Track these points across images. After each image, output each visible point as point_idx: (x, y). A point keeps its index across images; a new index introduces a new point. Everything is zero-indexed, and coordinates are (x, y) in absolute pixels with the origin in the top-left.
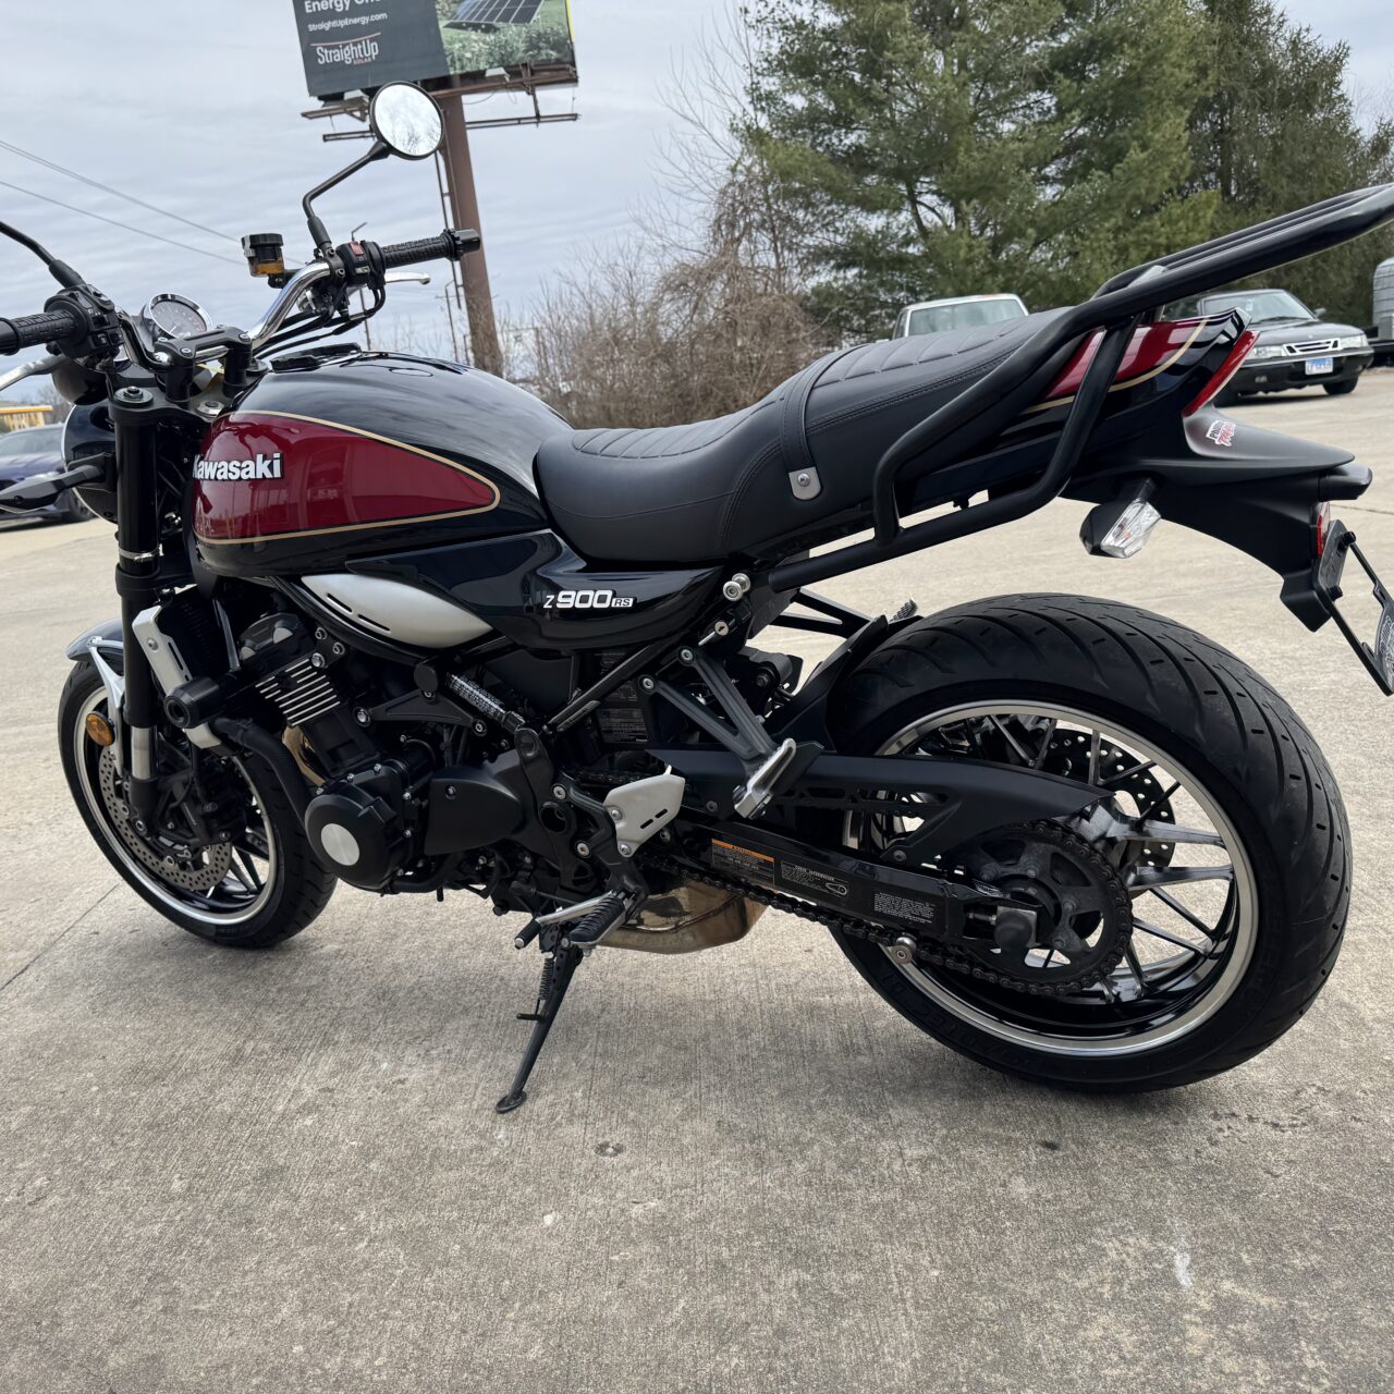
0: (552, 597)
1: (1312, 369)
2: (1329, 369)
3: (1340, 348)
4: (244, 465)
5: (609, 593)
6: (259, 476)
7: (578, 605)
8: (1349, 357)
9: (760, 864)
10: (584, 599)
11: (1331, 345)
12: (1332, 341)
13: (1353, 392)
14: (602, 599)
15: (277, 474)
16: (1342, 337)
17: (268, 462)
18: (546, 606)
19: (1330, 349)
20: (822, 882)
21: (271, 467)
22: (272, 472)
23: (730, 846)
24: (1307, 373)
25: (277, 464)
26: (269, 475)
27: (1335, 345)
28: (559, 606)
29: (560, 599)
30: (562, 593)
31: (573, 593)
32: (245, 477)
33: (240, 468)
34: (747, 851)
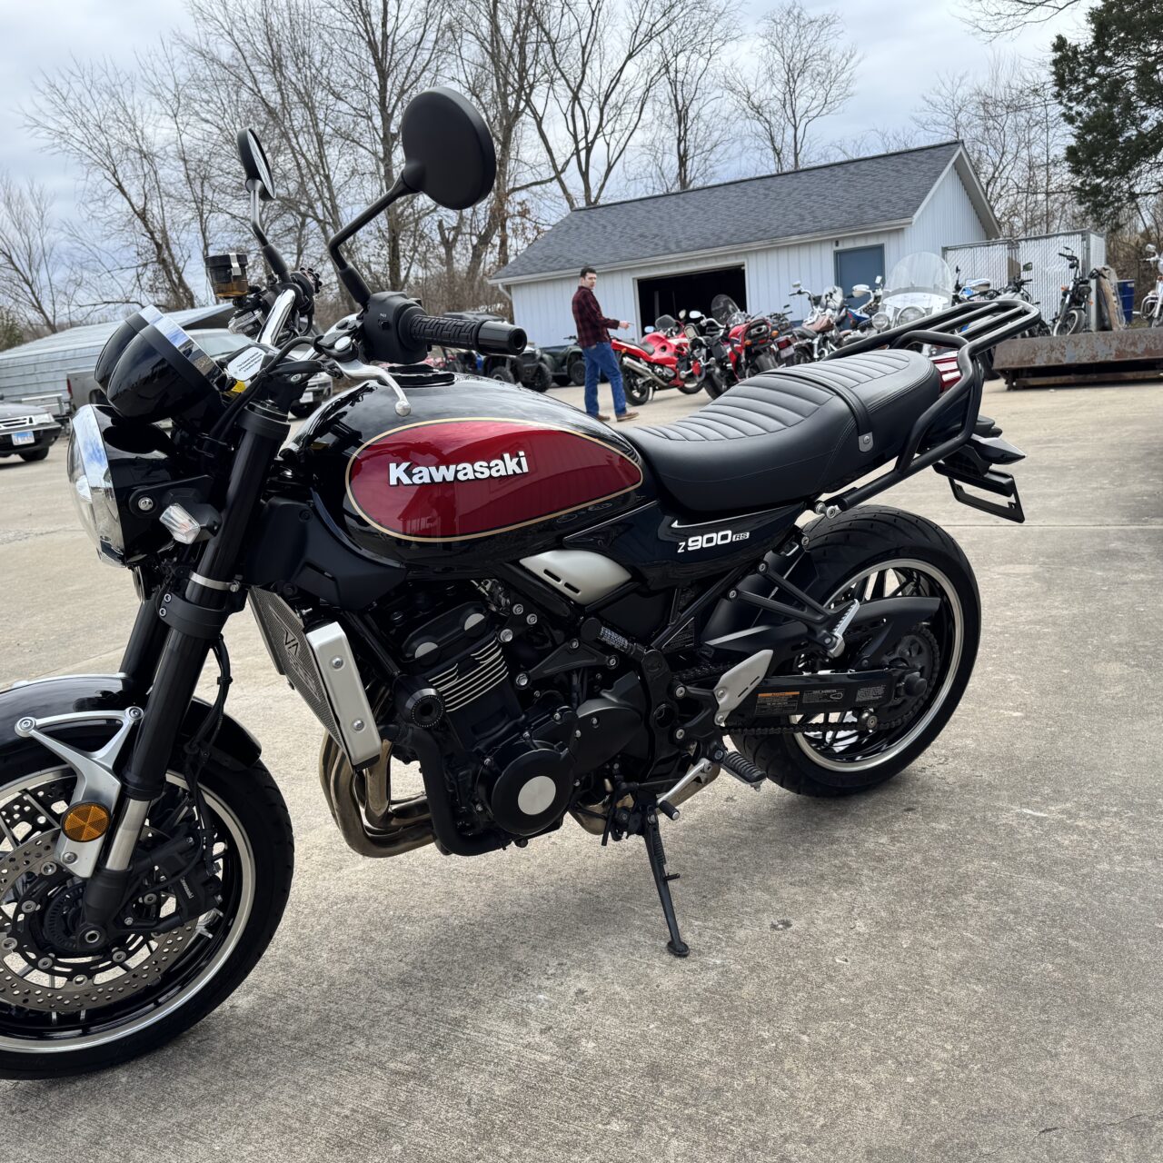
0: (684, 544)
1: (18, 440)
2: (31, 440)
3: (35, 423)
4: (492, 464)
5: (729, 533)
6: (510, 472)
7: (705, 545)
8: (45, 431)
9: (790, 699)
10: (709, 540)
11: (28, 421)
12: (28, 417)
13: (47, 458)
14: (724, 537)
15: (526, 469)
16: (35, 415)
17: (516, 460)
18: (679, 551)
19: (28, 424)
20: (827, 696)
21: (519, 464)
22: (521, 468)
23: (770, 694)
24: (15, 444)
25: (524, 461)
26: (518, 471)
27: (31, 421)
28: (689, 549)
29: (690, 544)
30: (691, 540)
31: (700, 538)
32: (495, 475)
33: (490, 468)
34: (781, 694)
